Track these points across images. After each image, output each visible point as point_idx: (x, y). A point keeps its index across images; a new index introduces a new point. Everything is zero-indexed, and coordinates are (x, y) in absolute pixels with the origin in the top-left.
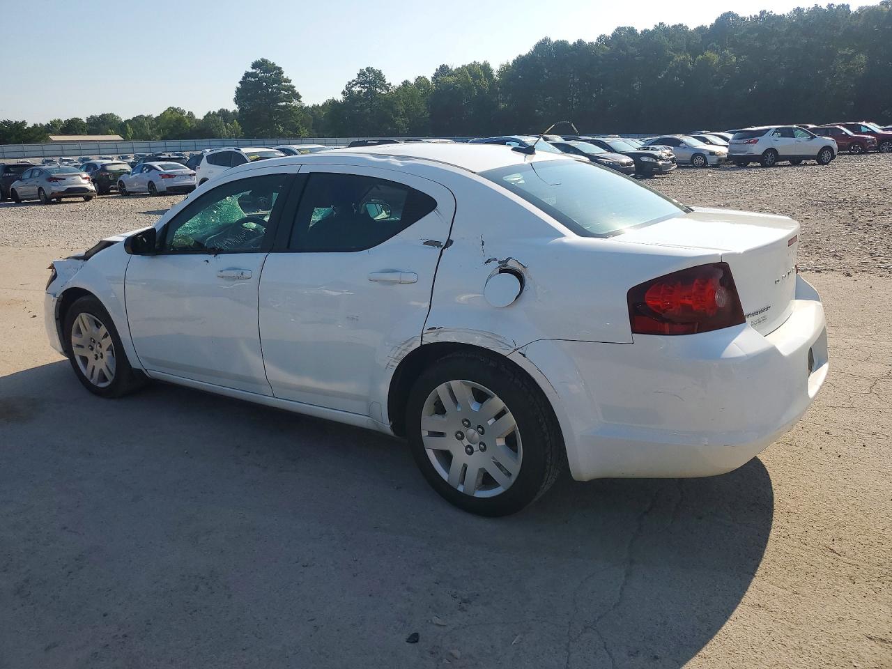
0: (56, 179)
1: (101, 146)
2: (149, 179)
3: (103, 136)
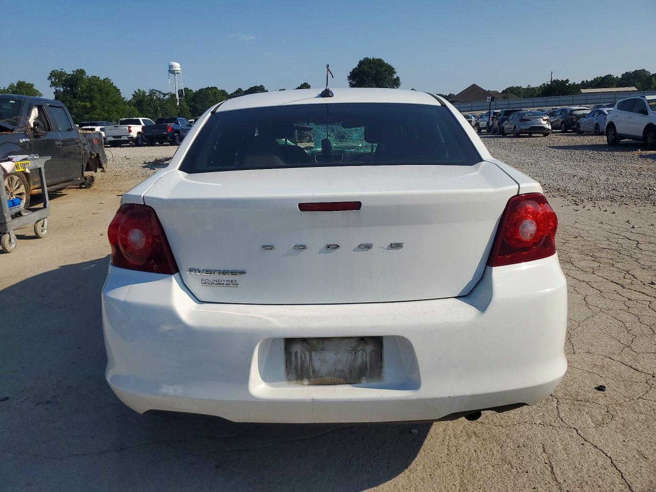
0: (525, 120)
1: (589, 97)
2: (596, 122)
3: (602, 89)
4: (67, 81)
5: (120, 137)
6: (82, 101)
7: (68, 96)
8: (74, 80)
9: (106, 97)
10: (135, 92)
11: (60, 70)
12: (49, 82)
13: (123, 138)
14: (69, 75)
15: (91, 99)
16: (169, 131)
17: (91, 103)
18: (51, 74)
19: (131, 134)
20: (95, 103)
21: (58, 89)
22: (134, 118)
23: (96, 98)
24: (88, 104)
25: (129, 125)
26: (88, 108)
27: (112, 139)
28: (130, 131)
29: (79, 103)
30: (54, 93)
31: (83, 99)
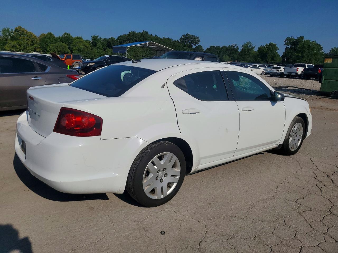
4: (293, 42)
5: (291, 73)
6: (297, 53)
7: (291, 50)
8: (297, 42)
9: (311, 51)
10: (332, 48)
11: (291, 37)
12: (284, 43)
13: (292, 74)
14: (295, 40)
15: (302, 52)
16: (319, 72)
17: (302, 54)
18: (286, 39)
19: (297, 72)
20: (304, 54)
21: (288, 46)
22: (303, 64)
23: (305, 52)
24: (300, 55)
25: (298, 67)
26: (300, 57)
27: (287, 74)
28: (297, 70)
29: (295, 54)
30: (285, 48)
31: (299, 52)
